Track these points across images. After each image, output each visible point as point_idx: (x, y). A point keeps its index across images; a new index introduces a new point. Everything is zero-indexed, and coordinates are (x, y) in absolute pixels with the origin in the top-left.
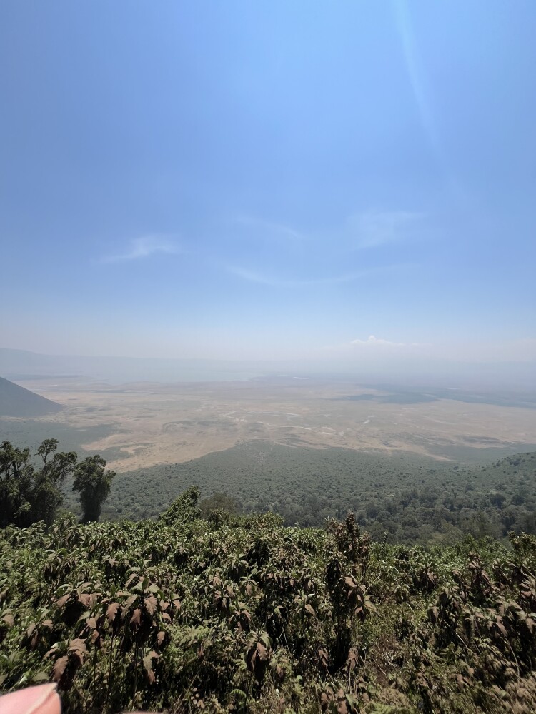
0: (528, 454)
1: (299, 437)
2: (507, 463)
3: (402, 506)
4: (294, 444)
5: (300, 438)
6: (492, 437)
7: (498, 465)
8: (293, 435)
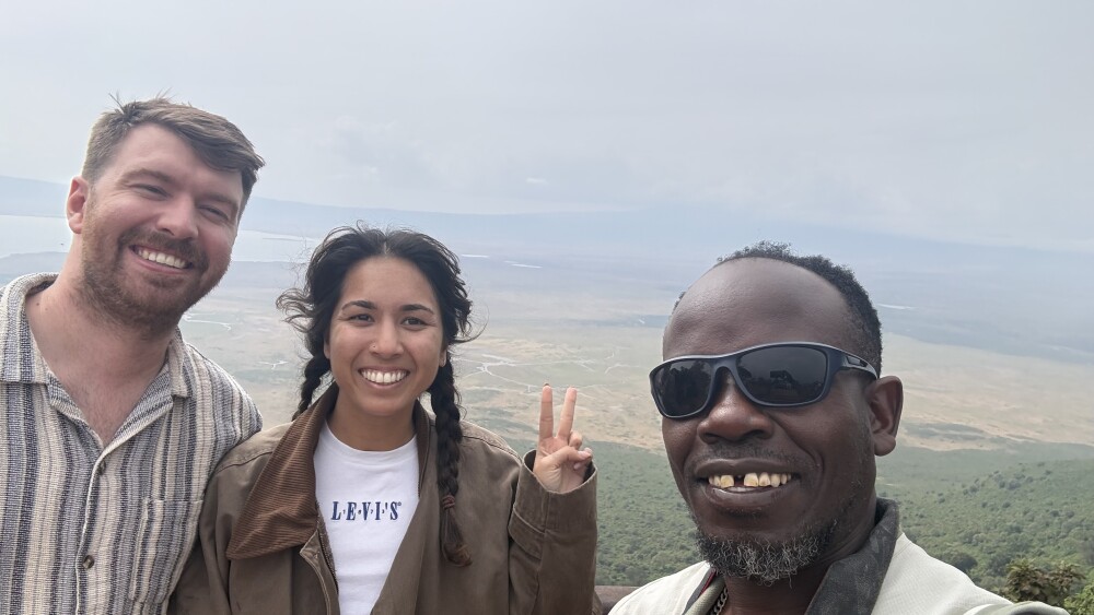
0: (1041, 465)
1: (511, 415)
2: (993, 485)
6: (971, 424)
7: (974, 490)
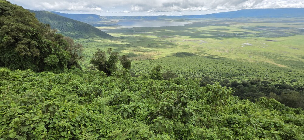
3: (251, 84)
4: (202, 55)
5: (206, 53)
8: (202, 51)
